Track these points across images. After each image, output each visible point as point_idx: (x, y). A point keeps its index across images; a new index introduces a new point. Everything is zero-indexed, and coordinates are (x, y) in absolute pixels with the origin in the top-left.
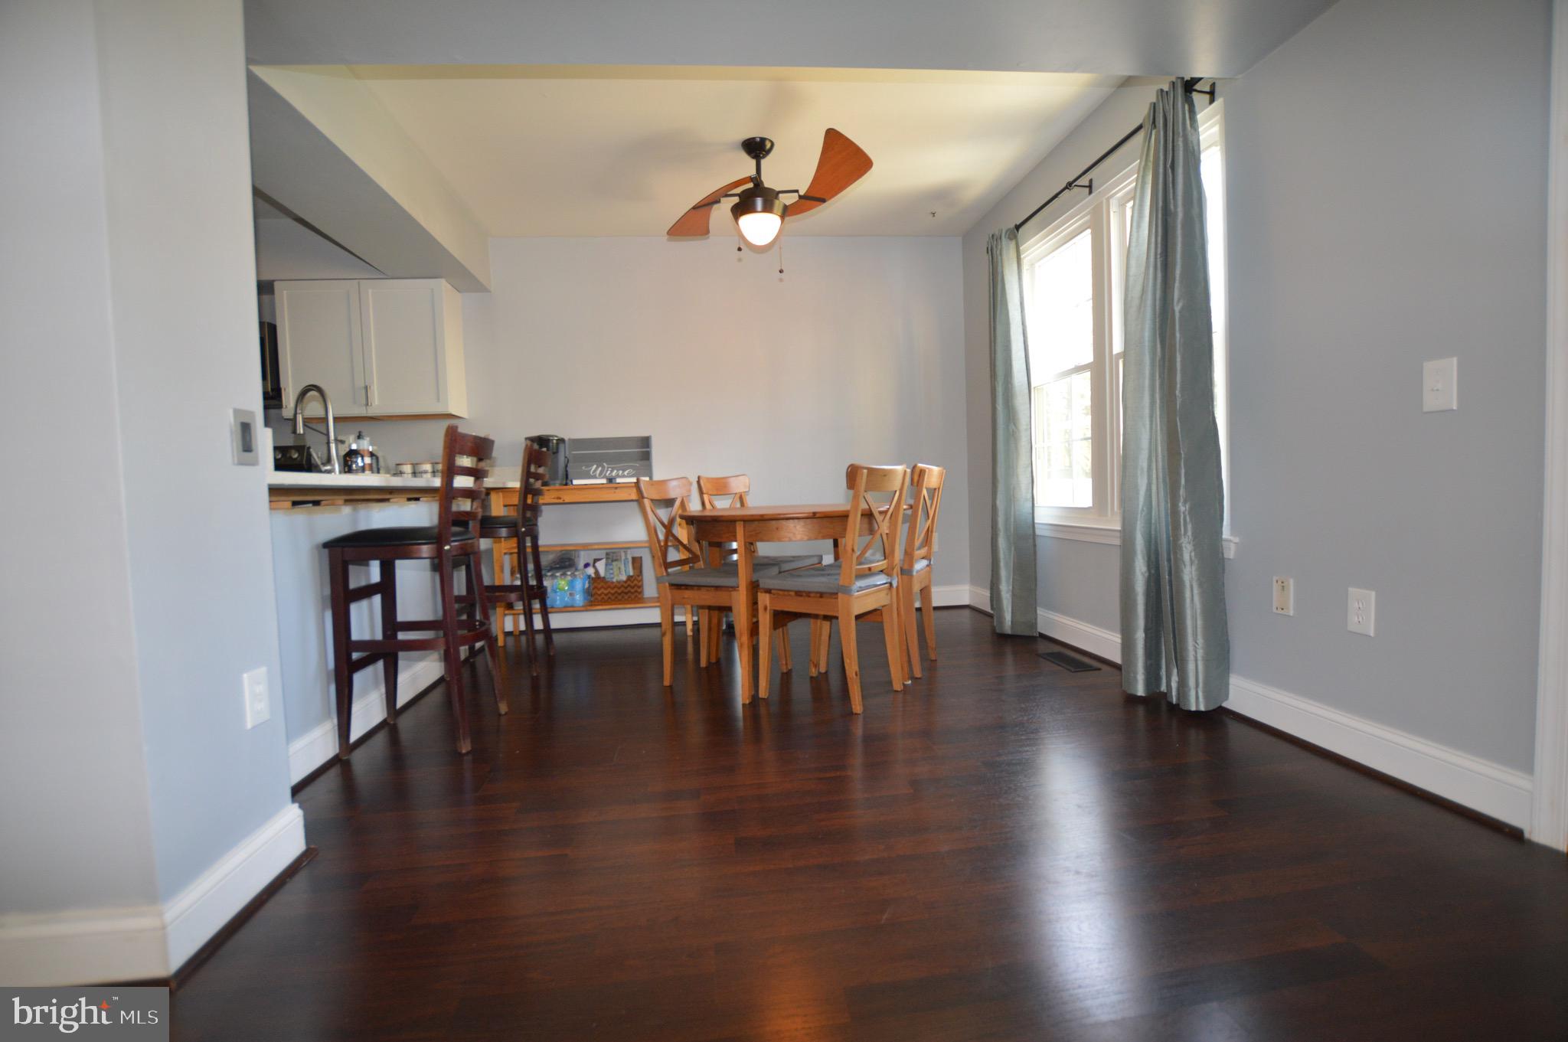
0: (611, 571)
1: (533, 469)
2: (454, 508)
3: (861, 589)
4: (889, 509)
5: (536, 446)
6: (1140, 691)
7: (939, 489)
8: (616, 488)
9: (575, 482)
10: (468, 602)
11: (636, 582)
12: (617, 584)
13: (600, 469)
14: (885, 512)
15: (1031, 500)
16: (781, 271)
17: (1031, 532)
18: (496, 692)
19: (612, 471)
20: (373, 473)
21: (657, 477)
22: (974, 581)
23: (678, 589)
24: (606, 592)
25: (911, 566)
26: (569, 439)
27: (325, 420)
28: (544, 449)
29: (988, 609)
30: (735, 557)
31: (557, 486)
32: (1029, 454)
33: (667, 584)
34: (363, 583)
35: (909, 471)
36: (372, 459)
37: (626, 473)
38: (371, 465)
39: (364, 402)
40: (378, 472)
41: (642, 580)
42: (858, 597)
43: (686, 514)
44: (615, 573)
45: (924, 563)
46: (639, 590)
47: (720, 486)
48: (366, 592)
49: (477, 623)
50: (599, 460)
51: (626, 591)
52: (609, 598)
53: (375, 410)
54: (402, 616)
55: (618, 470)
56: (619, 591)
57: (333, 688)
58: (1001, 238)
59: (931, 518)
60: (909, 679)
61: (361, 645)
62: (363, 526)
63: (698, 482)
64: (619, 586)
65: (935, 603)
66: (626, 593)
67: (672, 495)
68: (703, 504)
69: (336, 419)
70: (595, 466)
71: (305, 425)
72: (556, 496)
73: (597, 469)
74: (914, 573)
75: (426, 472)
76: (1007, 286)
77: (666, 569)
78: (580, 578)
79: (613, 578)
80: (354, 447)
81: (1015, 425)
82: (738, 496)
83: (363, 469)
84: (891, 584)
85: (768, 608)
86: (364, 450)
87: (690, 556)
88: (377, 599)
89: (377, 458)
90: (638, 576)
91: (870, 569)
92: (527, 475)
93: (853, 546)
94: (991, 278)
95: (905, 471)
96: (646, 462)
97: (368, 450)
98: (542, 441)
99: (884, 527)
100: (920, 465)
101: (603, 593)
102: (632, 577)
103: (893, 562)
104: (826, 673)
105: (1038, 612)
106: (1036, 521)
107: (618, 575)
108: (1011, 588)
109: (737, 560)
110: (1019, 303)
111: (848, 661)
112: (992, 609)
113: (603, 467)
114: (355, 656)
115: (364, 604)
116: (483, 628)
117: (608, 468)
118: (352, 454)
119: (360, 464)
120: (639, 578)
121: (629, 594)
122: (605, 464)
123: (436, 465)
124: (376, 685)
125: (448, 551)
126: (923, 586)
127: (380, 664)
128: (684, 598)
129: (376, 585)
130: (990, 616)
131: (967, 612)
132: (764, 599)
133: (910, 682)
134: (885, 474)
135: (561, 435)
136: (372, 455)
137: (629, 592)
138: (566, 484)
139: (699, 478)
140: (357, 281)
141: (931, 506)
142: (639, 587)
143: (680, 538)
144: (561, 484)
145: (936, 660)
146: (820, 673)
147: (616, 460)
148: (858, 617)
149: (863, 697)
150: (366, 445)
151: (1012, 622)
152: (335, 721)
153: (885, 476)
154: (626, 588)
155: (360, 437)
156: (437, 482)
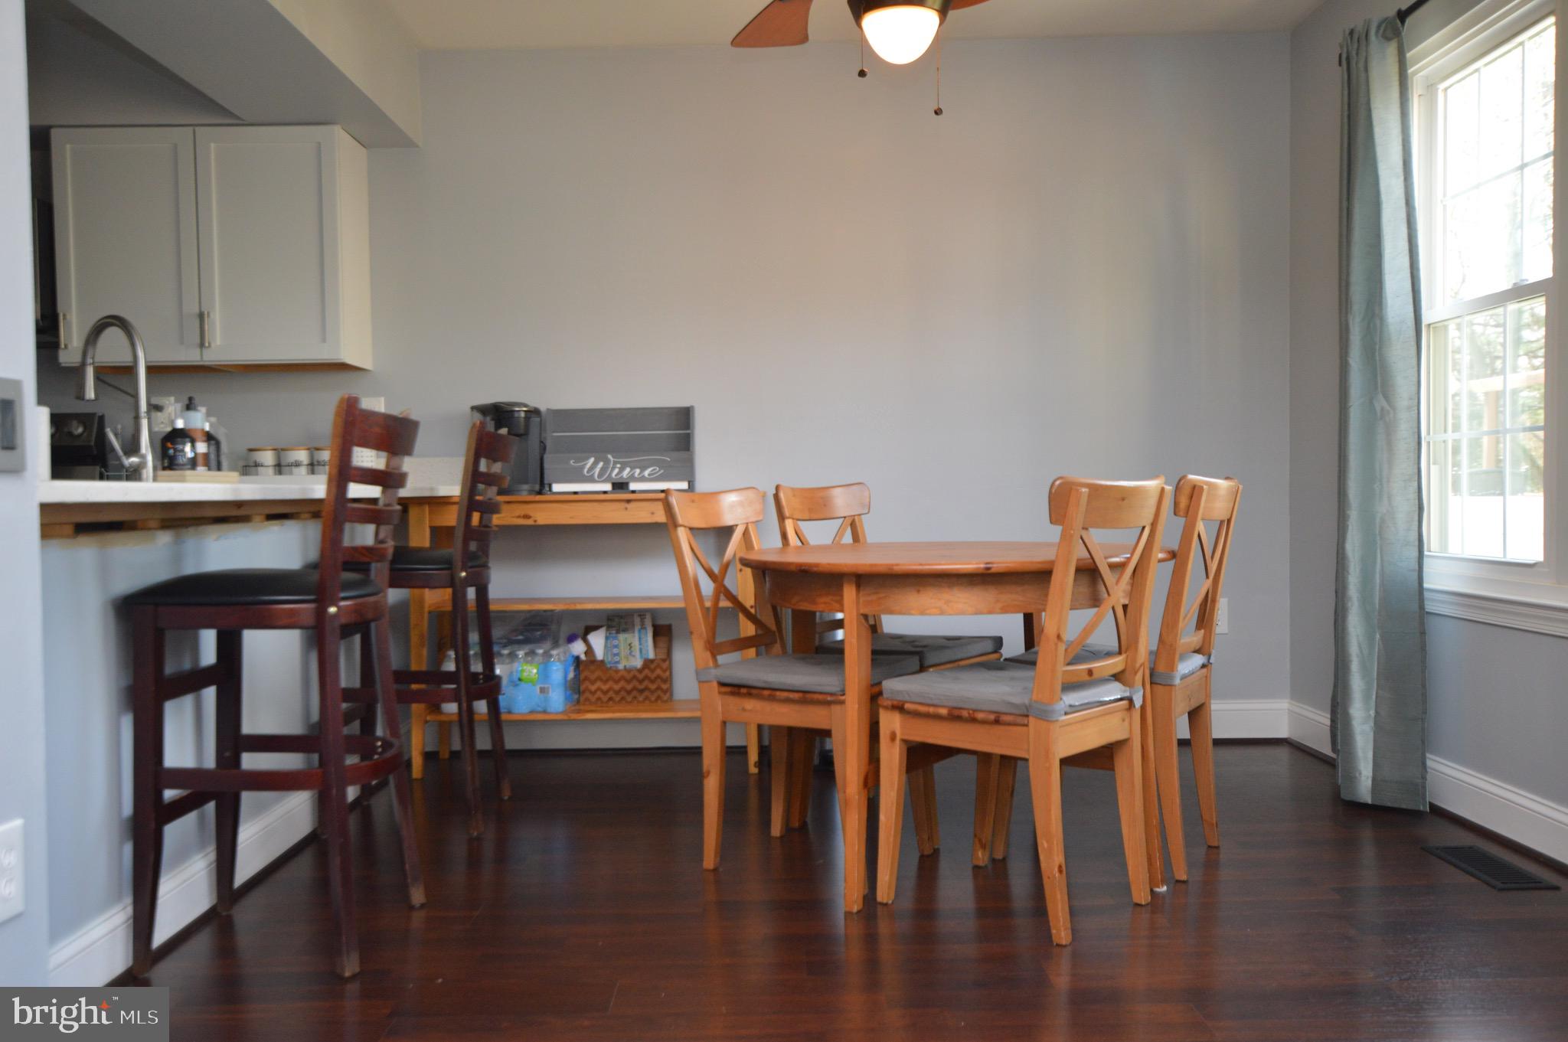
0: (615, 651)
1: (483, 466)
2: (347, 542)
3: (1073, 709)
4: (1129, 559)
5: (490, 426)
7: (1229, 521)
8: (629, 501)
9: (557, 488)
10: (362, 702)
11: (658, 672)
12: (625, 674)
13: (601, 464)
14: (1122, 566)
15: (1417, 543)
16: (938, 112)
17: (1415, 607)
18: (407, 866)
19: (622, 470)
20: (209, 469)
21: (702, 485)
22: (1298, 692)
23: (732, 694)
24: (605, 687)
25: (1172, 667)
26: (548, 410)
27: (130, 371)
28: (504, 431)
29: (1326, 749)
30: (840, 634)
31: (525, 496)
32: (1413, 456)
33: (715, 684)
34: (187, 665)
35: (1169, 488)
36: (209, 447)
37: (646, 473)
38: (206, 456)
39: (198, 340)
40: (219, 468)
41: (670, 668)
42: (1069, 724)
43: (753, 556)
44: (623, 654)
45: (1198, 660)
46: (665, 687)
47: (816, 504)
48: (192, 681)
49: (379, 743)
50: (599, 449)
51: (641, 687)
52: (611, 699)
53: (213, 356)
54: (250, 726)
55: (632, 468)
56: (629, 687)
57: (128, 849)
58: (1367, 37)
59: (1212, 576)
60: (1163, 882)
61: (179, 777)
62: (191, 567)
63: (776, 497)
64: (629, 677)
65: (1218, 733)
66: (641, 691)
67: (728, 520)
68: (784, 536)
69: (151, 370)
70: (592, 460)
71: (98, 379)
72: (523, 513)
73: (595, 464)
74: (1177, 681)
75: (297, 464)
76: (1377, 130)
77: (714, 656)
78: (559, 659)
79: (618, 662)
80: (180, 424)
81: (1386, 398)
82: (849, 521)
83: (193, 463)
84: (1130, 700)
85: (899, 737)
86: (196, 430)
87: (760, 632)
88: (210, 694)
89: (218, 444)
90: (664, 661)
91: (1090, 672)
92: (474, 478)
93: (1058, 629)
94: (1346, 114)
95: (1163, 490)
96: (683, 455)
97: (203, 430)
98: (499, 413)
99: (1118, 591)
100: (1191, 477)
101: (599, 689)
102: (652, 661)
103: (1134, 660)
104: (1004, 859)
105: (1429, 763)
106: (1426, 585)
107: (627, 658)
108: (1372, 713)
109: (842, 641)
110: (1401, 163)
111: (1046, 845)
112: (1334, 749)
113: (607, 462)
114: (169, 794)
115: (187, 701)
116: (389, 754)
117: (615, 463)
118: (177, 436)
119: (190, 454)
120: (665, 665)
121: (646, 693)
122: (610, 456)
123: (316, 453)
124: (202, 845)
125: (335, 616)
126: (1194, 704)
127: (211, 807)
128: (744, 710)
129: (210, 669)
130: (1330, 763)
131: (1283, 753)
132: (890, 723)
133: (1165, 888)
134: (1124, 496)
135: (534, 403)
136: (209, 437)
137: (646, 689)
138: (540, 493)
139: (777, 488)
140: (191, 128)
141: (1212, 557)
142: (665, 681)
143: (741, 599)
144: (531, 492)
145: (1217, 848)
146: (993, 860)
147: (631, 449)
148: (1065, 762)
149: (1072, 913)
150: (199, 420)
151: (1374, 779)
152: (130, 910)
153: (1123, 499)
154: (641, 682)
155: (190, 406)
156: (318, 488)
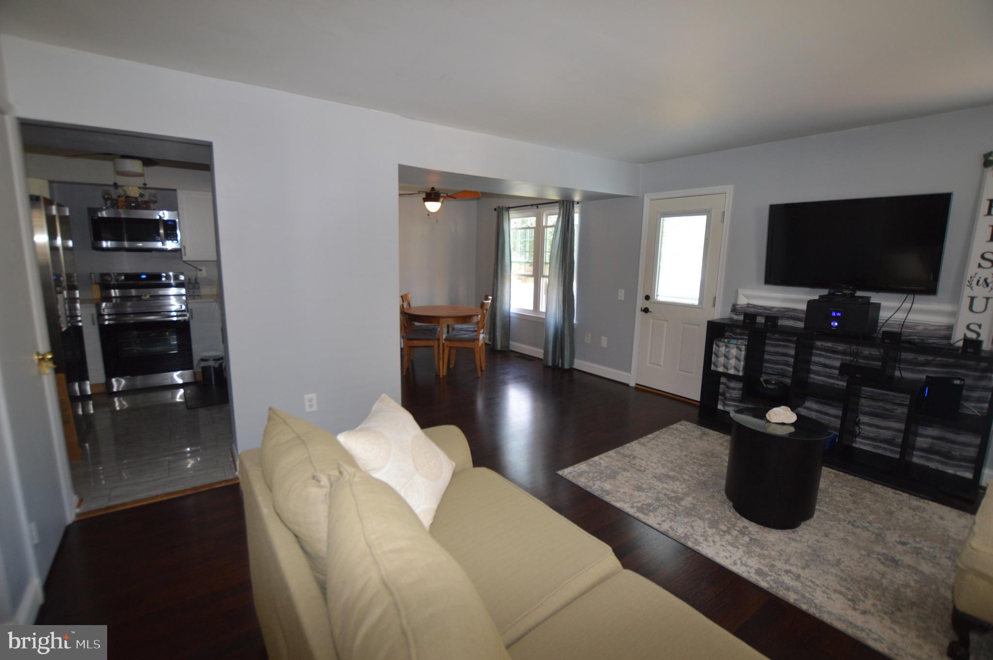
6: (550, 364)
58: (503, 209)
105: (510, 343)
106: (511, 312)
108: (500, 334)
112: (493, 344)
151: (500, 347)
